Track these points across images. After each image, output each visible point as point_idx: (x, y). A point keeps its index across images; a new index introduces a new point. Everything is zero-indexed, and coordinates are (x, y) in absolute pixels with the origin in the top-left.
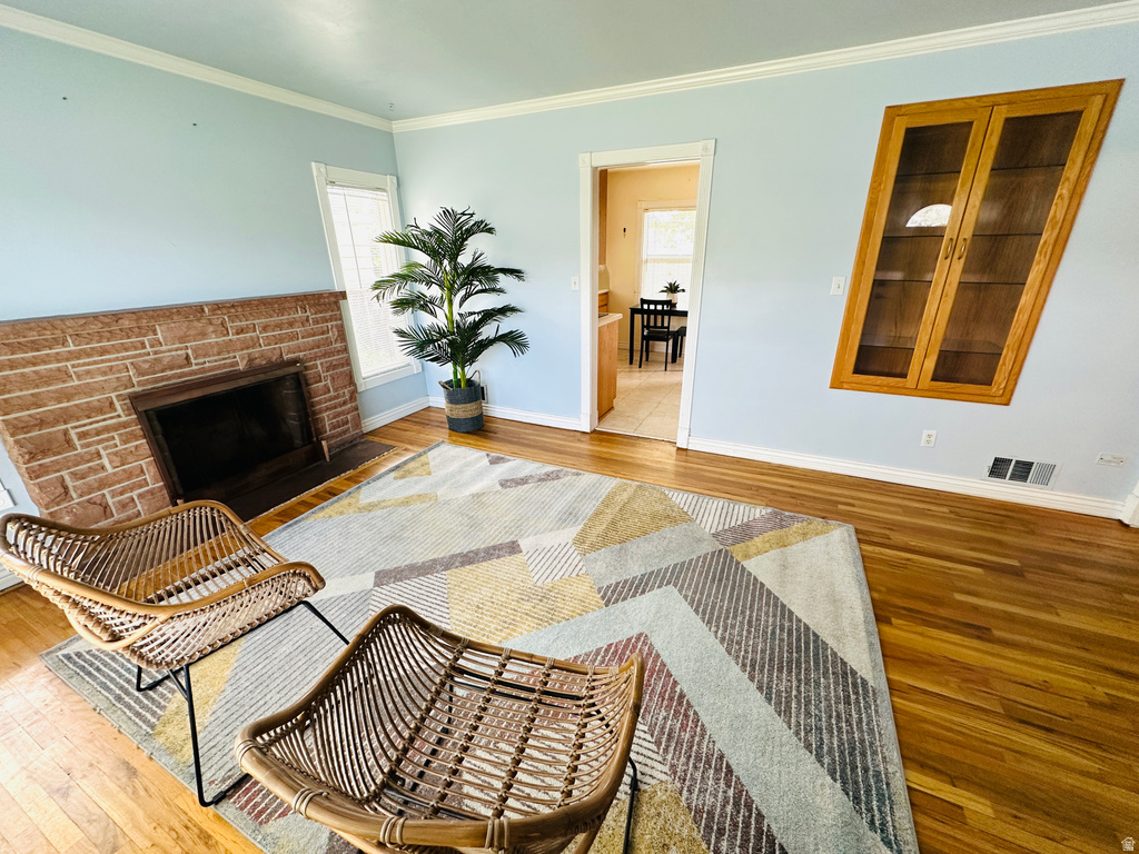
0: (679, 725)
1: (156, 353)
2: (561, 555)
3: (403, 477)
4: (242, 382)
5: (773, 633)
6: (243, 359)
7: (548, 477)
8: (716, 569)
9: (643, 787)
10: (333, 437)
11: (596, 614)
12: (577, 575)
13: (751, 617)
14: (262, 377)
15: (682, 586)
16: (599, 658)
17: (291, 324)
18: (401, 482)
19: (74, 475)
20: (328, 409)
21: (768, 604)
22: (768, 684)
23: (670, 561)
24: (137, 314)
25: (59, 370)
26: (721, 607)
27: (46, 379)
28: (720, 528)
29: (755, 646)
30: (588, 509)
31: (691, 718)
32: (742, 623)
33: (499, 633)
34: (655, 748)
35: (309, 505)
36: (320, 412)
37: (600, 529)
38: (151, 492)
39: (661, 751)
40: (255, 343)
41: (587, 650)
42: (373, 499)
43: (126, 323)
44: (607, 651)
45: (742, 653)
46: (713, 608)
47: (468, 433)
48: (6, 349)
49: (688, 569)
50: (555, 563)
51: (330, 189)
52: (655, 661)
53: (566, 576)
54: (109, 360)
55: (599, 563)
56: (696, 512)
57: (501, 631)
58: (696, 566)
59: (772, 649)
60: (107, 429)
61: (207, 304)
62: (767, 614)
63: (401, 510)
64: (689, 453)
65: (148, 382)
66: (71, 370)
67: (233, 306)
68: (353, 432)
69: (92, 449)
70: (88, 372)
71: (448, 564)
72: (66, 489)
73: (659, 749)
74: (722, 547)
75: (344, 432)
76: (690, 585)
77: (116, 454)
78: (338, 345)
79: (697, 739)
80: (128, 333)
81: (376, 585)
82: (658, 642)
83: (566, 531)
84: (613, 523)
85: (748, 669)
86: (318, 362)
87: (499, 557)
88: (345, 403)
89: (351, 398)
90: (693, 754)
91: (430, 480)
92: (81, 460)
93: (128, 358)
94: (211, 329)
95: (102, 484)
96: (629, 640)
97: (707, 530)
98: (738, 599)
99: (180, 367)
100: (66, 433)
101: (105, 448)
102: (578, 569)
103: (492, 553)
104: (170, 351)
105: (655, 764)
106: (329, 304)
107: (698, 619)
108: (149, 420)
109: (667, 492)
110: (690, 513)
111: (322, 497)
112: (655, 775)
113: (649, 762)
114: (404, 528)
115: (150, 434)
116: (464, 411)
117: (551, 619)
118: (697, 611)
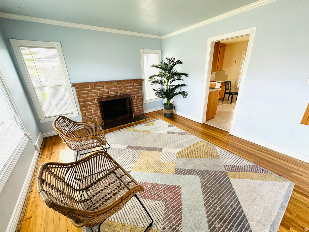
0: (174, 217)
1: (103, 90)
2: (171, 156)
3: (146, 125)
4: (118, 98)
5: (227, 206)
6: (119, 93)
7: (181, 134)
8: (218, 177)
9: (152, 227)
10: (136, 113)
11: (170, 175)
12: (172, 163)
13: (221, 197)
14: (122, 97)
15: (202, 178)
16: (164, 187)
17: (130, 86)
18: (145, 126)
19: (87, 112)
20: (136, 106)
21: (231, 196)
22: (213, 222)
23: (203, 169)
24: (100, 82)
25: (87, 92)
26: (212, 189)
27: (85, 94)
28: (229, 164)
29: (217, 207)
30: (187, 146)
31: (179, 217)
32: (216, 198)
33: (144, 170)
34: (163, 219)
35: (125, 127)
36: (134, 107)
37: (187, 152)
38: (99, 118)
39: (164, 221)
40: (122, 90)
41: (162, 183)
42: (137, 129)
43: (98, 84)
44: (167, 186)
45: (210, 207)
46: (209, 188)
47: (168, 118)
48: (80, 88)
49: (208, 173)
50: (169, 157)
51: (144, 55)
52: (179, 196)
53: (169, 162)
54: (95, 91)
55: (180, 161)
56: (222, 157)
57: (145, 169)
58: (211, 173)
59: (222, 212)
60: (93, 104)
61: (113, 81)
62: (228, 200)
63: (142, 133)
64: (233, 137)
65: (101, 96)
66: (89, 92)
67: (118, 81)
68: (141, 113)
69: (90, 108)
70: (92, 93)
71: (143, 149)
72: (86, 114)
73: (164, 220)
74: (225, 170)
75: (139, 112)
76: (205, 178)
77: (94, 109)
78: (140, 92)
79: (177, 224)
80: (99, 86)
81: (127, 148)
82: (183, 191)
83: (177, 149)
84: (192, 151)
85: (208, 213)
86: (135, 95)
87: (156, 151)
88: (140, 105)
89: (142, 105)
90: (173, 228)
91: (152, 127)
92: (88, 109)
93: (98, 91)
94: (114, 86)
95: (91, 115)
96: (175, 186)
97: (223, 163)
98: (220, 190)
99: (107, 94)
100: (87, 104)
101: (93, 108)
102: (173, 161)
103: (155, 149)
104: (106, 90)
105: (160, 224)
106: (140, 82)
107: (201, 190)
108: (100, 104)
109: (216, 147)
110: (220, 156)
111: (128, 126)
112: (158, 227)
113: (159, 222)
114: (140, 137)
115: (100, 106)
116: (168, 112)
117: (158, 171)
118: (202, 187)
